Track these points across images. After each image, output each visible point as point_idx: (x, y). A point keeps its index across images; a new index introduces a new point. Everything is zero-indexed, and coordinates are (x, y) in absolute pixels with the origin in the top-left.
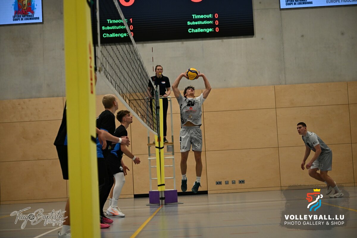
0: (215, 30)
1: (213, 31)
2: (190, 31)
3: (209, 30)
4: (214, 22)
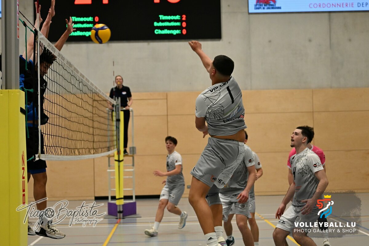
1: (180, 33)
2: (157, 32)
3: (176, 32)
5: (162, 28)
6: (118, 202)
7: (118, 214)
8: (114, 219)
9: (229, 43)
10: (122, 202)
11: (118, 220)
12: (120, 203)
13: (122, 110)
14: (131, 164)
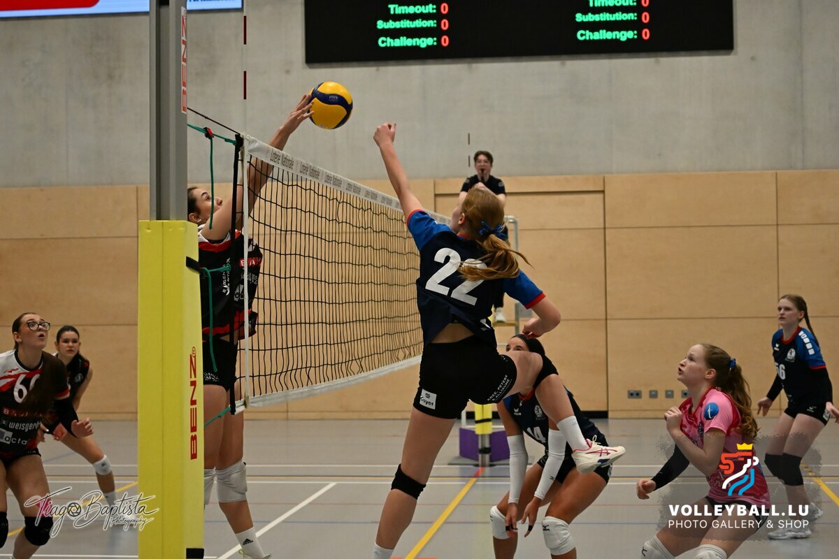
0: (640, 34)
1: (636, 37)
2: (582, 35)
3: (625, 35)
4: (639, 16)
6: (479, 429)
7: (480, 456)
8: (472, 467)
9: (752, 59)
10: (489, 428)
11: (480, 468)
12: (483, 430)
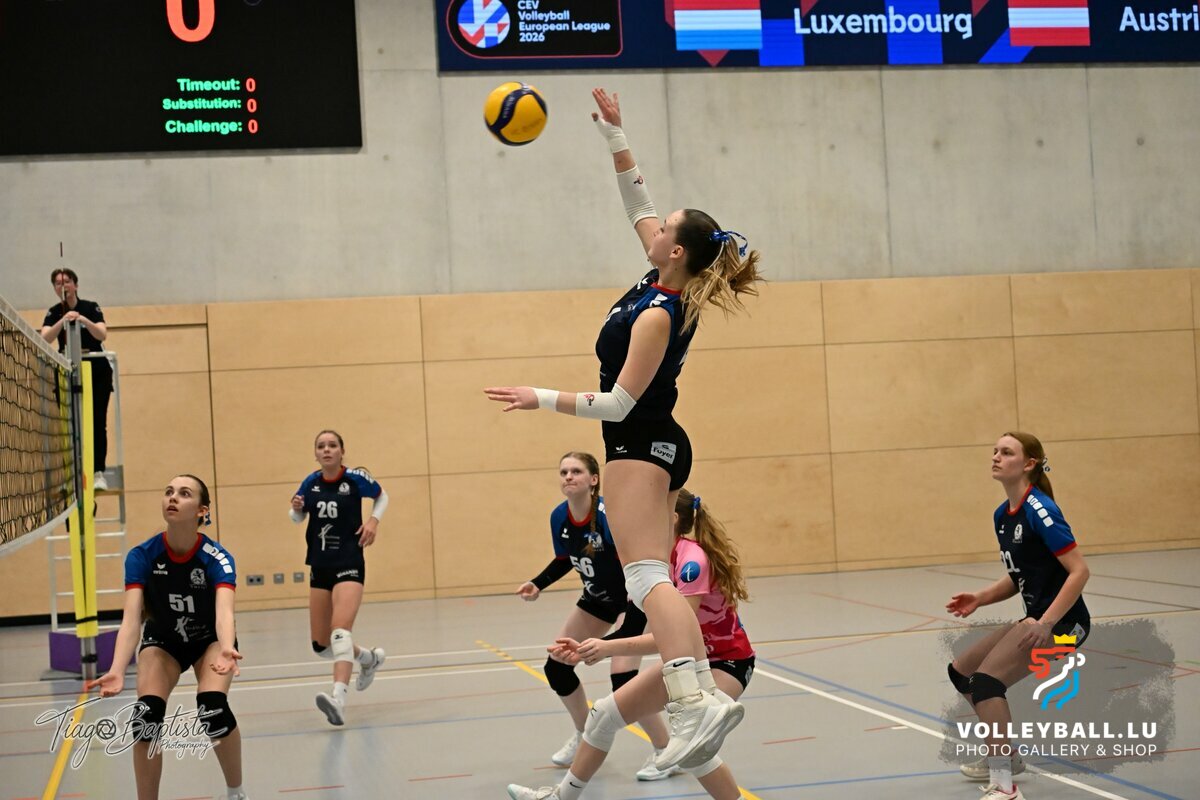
0: (245, 126)
1: (240, 129)
2: (171, 126)
3: (227, 128)
4: (244, 104)
5: (187, 116)
7: (84, 666)
8: (74, 681)
9: (386, 158)
10: (95, 629)
12: (87, 631)
13: (84, 359)
14: (117, 517)
